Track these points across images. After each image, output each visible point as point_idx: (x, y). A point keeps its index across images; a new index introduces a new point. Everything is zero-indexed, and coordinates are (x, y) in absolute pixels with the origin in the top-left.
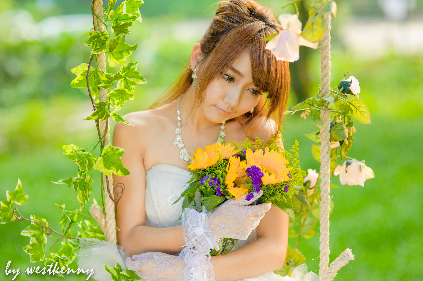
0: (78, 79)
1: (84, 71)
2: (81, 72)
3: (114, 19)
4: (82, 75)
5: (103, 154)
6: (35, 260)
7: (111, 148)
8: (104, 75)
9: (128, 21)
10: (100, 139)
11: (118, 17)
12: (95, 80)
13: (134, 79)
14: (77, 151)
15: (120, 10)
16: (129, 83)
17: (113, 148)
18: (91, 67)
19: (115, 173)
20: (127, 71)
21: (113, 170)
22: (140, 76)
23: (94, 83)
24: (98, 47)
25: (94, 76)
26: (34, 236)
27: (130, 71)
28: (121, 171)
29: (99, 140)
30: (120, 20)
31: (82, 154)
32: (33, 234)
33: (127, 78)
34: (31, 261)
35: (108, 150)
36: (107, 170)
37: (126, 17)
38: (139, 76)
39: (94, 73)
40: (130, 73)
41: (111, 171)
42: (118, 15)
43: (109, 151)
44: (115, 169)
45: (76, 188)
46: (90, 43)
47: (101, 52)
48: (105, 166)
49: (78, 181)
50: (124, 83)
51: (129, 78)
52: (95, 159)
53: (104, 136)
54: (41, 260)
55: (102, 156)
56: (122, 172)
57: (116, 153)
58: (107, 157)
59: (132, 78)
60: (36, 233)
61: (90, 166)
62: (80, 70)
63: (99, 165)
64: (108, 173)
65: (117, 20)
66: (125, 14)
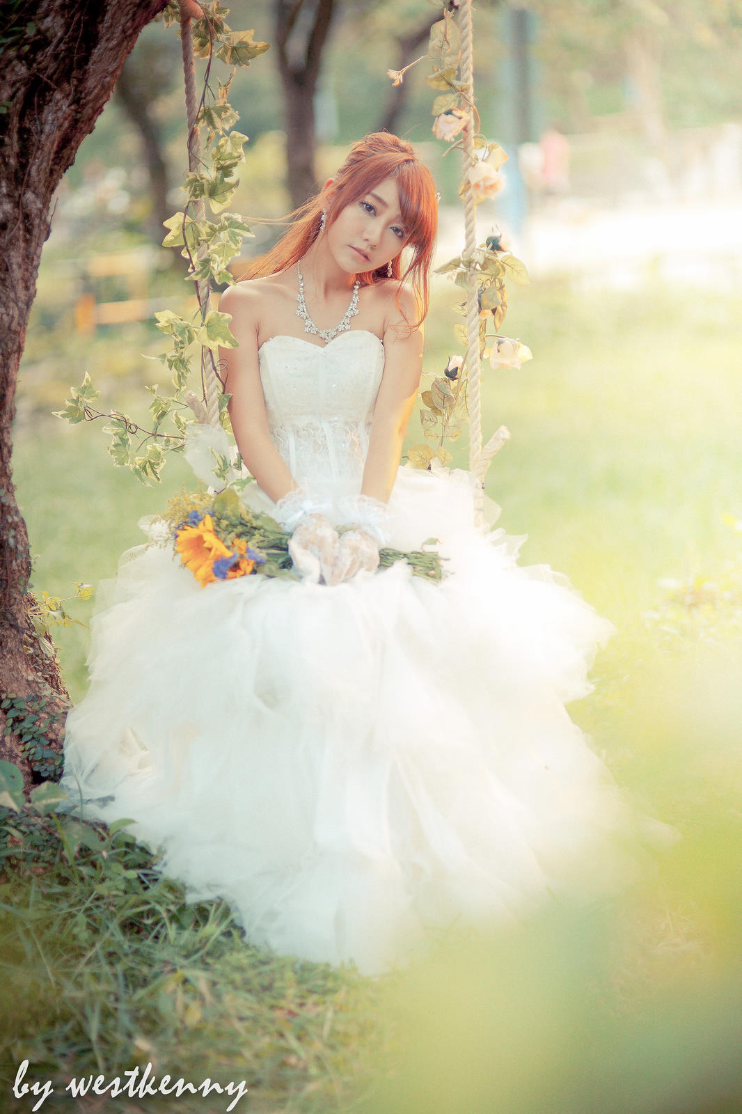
0: (173, 234)
1: (180, 223)
2: (177, 225)
4: (178, 228)
5: (206, 322)
6: (119, 464)
7: (215, 314)
8: (207, 225)
9: (233, 161)
10: (200, 305)
11: (221, 156)
12: (193, 232)
13: (239, 230)
17: (218, 314)
18: (187, 216)
19: (222, 345)
21: (219, 342)
23: (193, 237)
24: (198, 192)
25: (191, 228)
26: (116, 434)
29: (199, 307)
30: (222, 160)
31: (181, 324)
32: (115, 432)
34: (115, 464)
35: (211, 318)
36: (211, 342)
37: (231, 156)
39: (191, 225)
41: (217, 344)
43: (213, 319)
44: (223, 340)
45: (170, 367)
47: (200, 197)
48: (209, 337)
49: (173, 359)
52: (196, 330)
53: (206, 303)
54: (126, 464)
55: (205, 326)
57: (222, 320)
58: (211, 326)
60: (119, 431)
61: (191, 339)
62: (175, 223)
63: (202, 337)
64: (213, 345)
65: (219, 160)
66: (229, 154)
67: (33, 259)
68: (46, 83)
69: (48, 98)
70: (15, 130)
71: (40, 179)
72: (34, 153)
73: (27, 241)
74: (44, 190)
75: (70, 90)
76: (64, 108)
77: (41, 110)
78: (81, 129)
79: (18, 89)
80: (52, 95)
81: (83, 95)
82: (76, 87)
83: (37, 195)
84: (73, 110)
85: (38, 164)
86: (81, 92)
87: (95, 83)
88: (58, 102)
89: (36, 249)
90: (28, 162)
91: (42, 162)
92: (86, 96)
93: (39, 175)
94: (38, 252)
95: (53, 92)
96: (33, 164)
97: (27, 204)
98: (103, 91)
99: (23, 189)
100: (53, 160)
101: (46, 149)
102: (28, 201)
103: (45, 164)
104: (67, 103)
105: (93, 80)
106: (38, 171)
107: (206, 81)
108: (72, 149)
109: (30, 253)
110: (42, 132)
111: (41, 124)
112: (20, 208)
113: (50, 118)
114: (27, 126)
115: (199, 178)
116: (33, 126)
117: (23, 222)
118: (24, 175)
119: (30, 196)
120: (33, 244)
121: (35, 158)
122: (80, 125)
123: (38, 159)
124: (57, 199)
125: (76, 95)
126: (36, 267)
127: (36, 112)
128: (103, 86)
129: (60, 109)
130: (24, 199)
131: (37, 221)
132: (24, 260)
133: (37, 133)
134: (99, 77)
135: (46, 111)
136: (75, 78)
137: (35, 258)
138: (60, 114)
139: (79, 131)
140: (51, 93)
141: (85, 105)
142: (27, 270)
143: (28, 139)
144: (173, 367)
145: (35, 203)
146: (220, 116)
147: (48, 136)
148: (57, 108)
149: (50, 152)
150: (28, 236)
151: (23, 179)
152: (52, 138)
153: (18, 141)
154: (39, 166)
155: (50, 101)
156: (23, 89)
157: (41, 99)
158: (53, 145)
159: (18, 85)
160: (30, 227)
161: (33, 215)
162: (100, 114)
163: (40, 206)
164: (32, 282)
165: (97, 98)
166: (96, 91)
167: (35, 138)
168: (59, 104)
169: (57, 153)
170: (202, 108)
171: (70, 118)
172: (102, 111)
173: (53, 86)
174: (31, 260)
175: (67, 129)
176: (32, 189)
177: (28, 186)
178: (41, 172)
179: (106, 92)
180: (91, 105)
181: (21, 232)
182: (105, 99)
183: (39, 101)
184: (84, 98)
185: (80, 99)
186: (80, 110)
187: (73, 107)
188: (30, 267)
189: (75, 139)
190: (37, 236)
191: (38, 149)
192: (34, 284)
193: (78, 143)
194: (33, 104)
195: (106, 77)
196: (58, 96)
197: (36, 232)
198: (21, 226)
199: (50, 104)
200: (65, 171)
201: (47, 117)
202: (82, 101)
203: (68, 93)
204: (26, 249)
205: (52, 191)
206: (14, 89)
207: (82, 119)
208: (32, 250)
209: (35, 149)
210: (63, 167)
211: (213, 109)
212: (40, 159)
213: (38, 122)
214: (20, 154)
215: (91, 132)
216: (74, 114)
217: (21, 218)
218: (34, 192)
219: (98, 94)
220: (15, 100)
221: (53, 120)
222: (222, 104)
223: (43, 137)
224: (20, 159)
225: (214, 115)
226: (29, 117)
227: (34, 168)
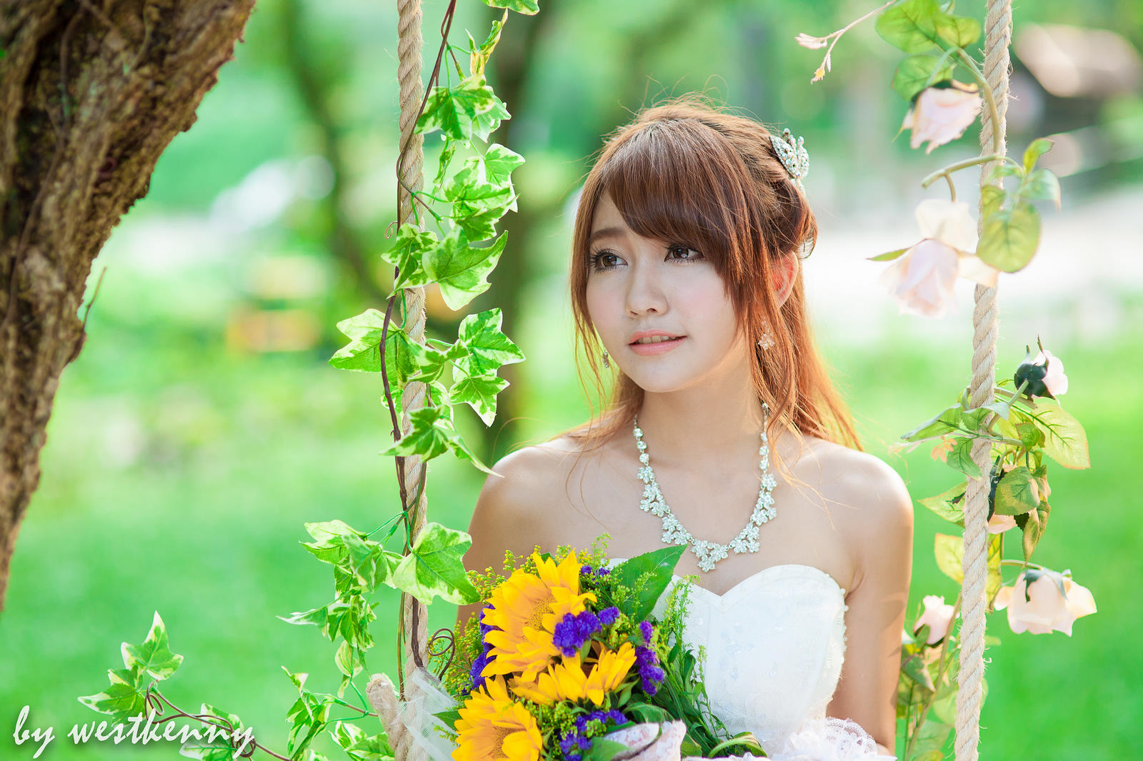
0: (351, 349)
1: (372, 330)
2: (364, 333)
3: (456, 198)
4: (365, 339)
5: (416, 546)
7: (438, 532)
10: (405, 508)
11: (466, 193)
12: (396, 354)
13: (494, 351)
14: (350, 538)
15: (470, 176)
16: (484, 362)
17: (443, 533)
18: (391, 321)
19: (443, 596)
20: (478, 333)
21: (440, 589)
22: (510, 344)
23: (394, 362)
25: (394, 344)
27: (485, 332)
28: (460, 593)
29: (402, 512)
30: (469, 202)
31: (361, 546)
33: (477, 350)
35: (430, 537)
36: (423, 587)
37: (486, 193)
38: (508, 343)
39: (395, 337)
40: (483, 340)
41: (433, 592)
42: (466, 188)
43: (434, 540)
44: (446, 588)
45: (333, 633)
46: (396, 257)
47: (424, 282)
48: (419, 577)
49: (340, 614)
50: (470, 363)
51: (482, 351)
52: (393, 560)
53: (416, 501)
55: (414, 553)
56: (463, 594)
57: (451, 544)
58: (426, 555)
59: (489, 351)
61: (381, 577)
62: (362, 327)
63: (403, 577)
64: (425, 595)
65: (463, 199)
66: (483, 186)
67: (35, 406)
68: (88, 14)
69: (92, 47)
70: (13, 113)
71: (63, 227)
72: (52, 169)
73: (25, 364)
74: (72, 250)
75: (143, 32)
76: (126, 70)
77: (73, 72)
78: (165, 120)
79: (23, 23)
80: (101, 41)
81: (172, 44)
82: (157, 24)
83: (53, 262)
84: (146, 77)
85: (60, 192)
86: (168, 38)
87: (201, 21)
88: (115, 55)
89: (44, 382)
90: (37, 187)
91: (72, 187)
92: (179, 46)
93: (62, 216)
94: (49, 388)
95: (105, 34)
96: (49, 192)
97: (28, 279)
98: (217, 38)
99: (23, 247)
100: (97, 185)
101: (81, 161)
102: (32, 276)
103: (76, 194)
104: (134, 61)
105: (196, 12)
106: (61, 208)
107: (445, 37)
108: (142, 163)
109: (29, 391)
110: (73, 121)
111: (73, 103)
112: (13, 289)
113: (94, 92)
114: (41, 106)
115: (420, 241)
116: (53, 106)
117: (17, 321)
118: (27, 214)
119: (36, 263)
120: (39, 372)
121: (55, 178)
122: (160, 108)
123: (62, 181)
124: (105, 269)
125: (158, 42)
126: (43, 422)
127: (63, 76)
128: (217, 29)
129: (119, 73)
130: (21, 267)
131: (50, 320)
132: (12, 407)
133: (61, 124)
134: (209, 7)
135: (84, 77)
136: (156, 6)
137: (42, 403)
138: (116, 84)
139: (158, 123)
140: (99, 35)
141: (173, 67)
142: (18, 429)
143: (40, 135)
144: (339, 634)
145: (48, 280)
146: (470, 111)
147: (87, 130)
148: (111, 71)
149: (89, 171)
150: (27, 353)
151: (23, 225)
152: (93, 137)
153: (17, 138)
154: (62, 198)
155: (96, 54)
156: (34, 23)
157: (75, 49)
158: (96, 152)
159: (23, 12)
160: (34, 333)
161: (42, 307)
162: (209, 87)
163: (59, 286)
164: (29, 456)
165: (206, 52)
166: (201, 37)
167: (55, 134)
168: (116, 63)
169: (107, 168)
170: (433, 93)
171: (139, 94)
172: (214, 81)
173: (107, 22)
174: (30, 407)
175: (131, 118)
176: (44, 246)
177: (34, 242)
178: (68, 212)
179: (223, 41)
180: (188, 67)
181: (11, 344)
182: (220, 55)
183: (70, 51)
184: (174, 52)
185: (163, 54)
186: (162, 77)
187: (146, 70)
188: (27, 424)
189: (149, 141)
190: (50, 352)
191: (63, 158)
192: (34, 462)
193: (156, 151)
194: (56, 57)
195: (225, 7)
196: (114, 42)
197: (46, 344)
198: (12, 330)
199: (96, 61)
200: (125, 210)
201: (86, 89)
202: (169, 59)
203: (137, 36)
204: (21, 382)
205: (95, 251)
206: (14, 22)
207: (166, 99)
208: (35, 384)
209: (55, 158)
210: (122, 201)
211: (456, 94)
212: (67, 181)
213: (64, 100)
214: (19, 170)
215: (187, 128)
216: (148, 84)
217: (12, 311)
218: (46, 255)
219: (205, 45)
220: (14, 46)
221: (101, 97)
222: (475, 86)
223: (76, 133)
224: (21, 181)
225: (459, 109)
226: (49, 87)
227: (51, 200)
